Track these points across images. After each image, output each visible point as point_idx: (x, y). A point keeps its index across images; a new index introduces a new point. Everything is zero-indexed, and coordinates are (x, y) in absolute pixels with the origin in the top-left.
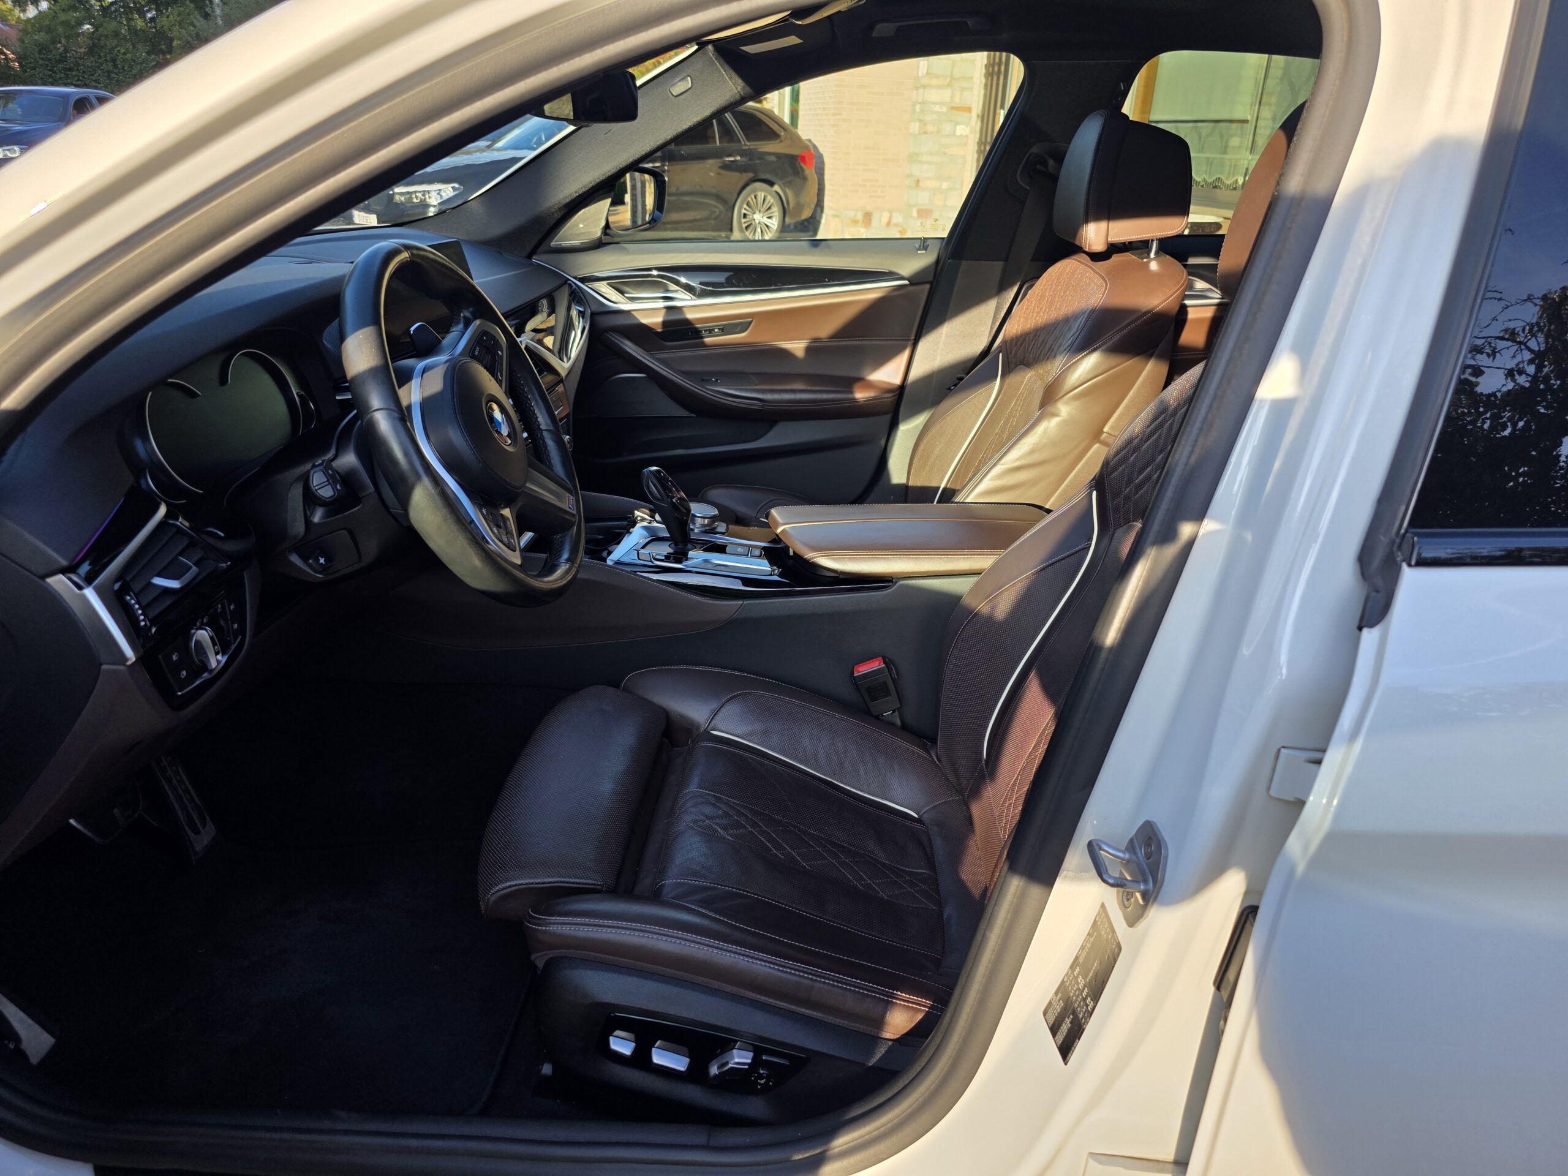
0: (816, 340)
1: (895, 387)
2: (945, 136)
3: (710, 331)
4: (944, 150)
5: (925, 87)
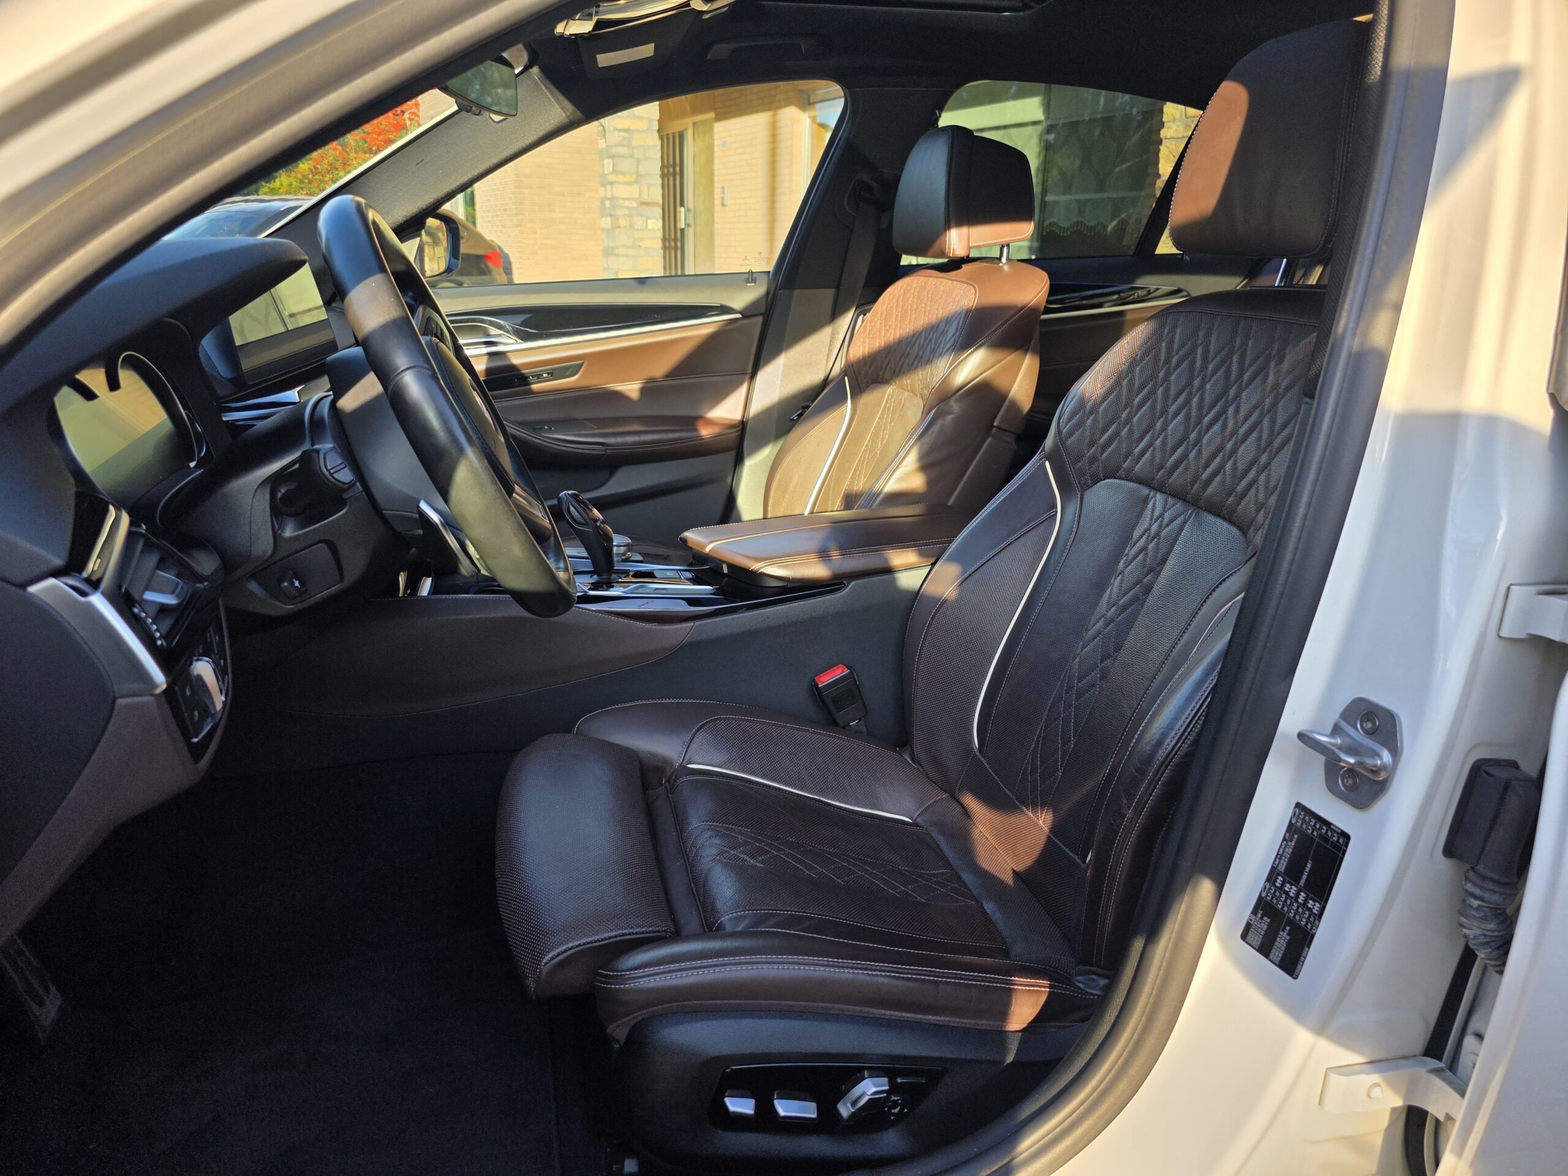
0: (651, 380)
1: (737, 422)
2: (637, 230)
3: (538, 376)
4: (637, 243)
5: (612, 183)
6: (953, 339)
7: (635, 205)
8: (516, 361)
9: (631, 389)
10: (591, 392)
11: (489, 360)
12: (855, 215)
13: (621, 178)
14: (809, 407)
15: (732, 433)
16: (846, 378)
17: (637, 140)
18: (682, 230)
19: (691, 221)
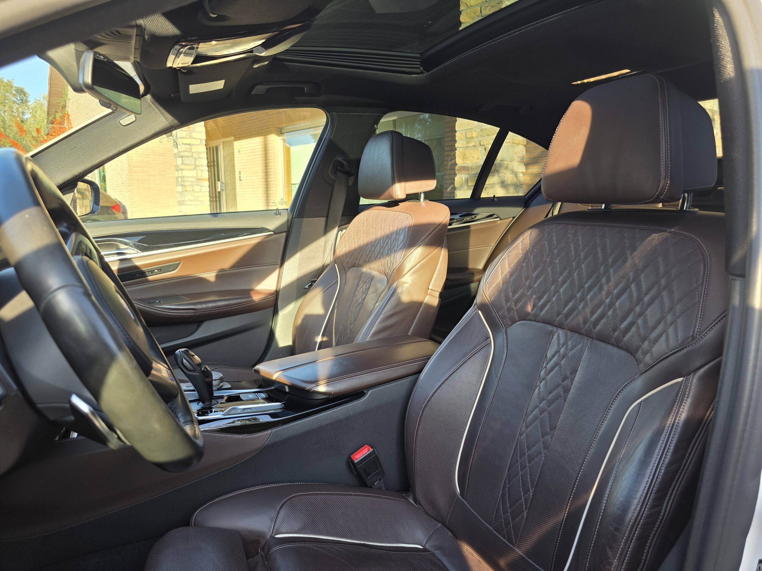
0: (222, 270)
1: (273, 291)
2: (196, 192)
3: (152, 272)
4: (197, 199)
5: (182, 170)
6: (403, 242)
7: (194, 180)
8: (138, 263)
9: (211, 276)
10: (185, 279)
11: (120, 264)
12: (335, 179)
13: (187, 167)
14: (316, 281)
15: (272, 297)
16: (336, 265)
17: (194, 149)
18: (219, 192)
19: (224, 189)
